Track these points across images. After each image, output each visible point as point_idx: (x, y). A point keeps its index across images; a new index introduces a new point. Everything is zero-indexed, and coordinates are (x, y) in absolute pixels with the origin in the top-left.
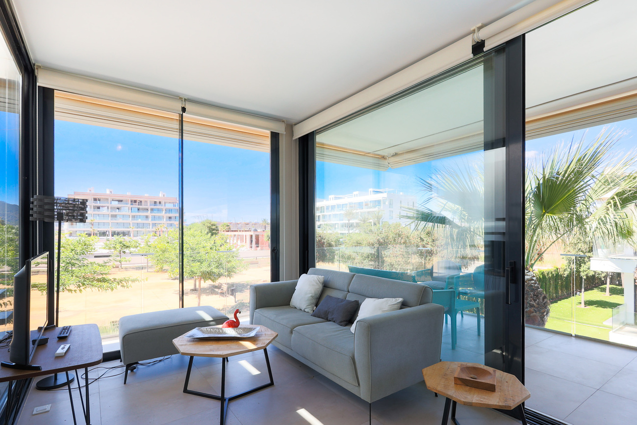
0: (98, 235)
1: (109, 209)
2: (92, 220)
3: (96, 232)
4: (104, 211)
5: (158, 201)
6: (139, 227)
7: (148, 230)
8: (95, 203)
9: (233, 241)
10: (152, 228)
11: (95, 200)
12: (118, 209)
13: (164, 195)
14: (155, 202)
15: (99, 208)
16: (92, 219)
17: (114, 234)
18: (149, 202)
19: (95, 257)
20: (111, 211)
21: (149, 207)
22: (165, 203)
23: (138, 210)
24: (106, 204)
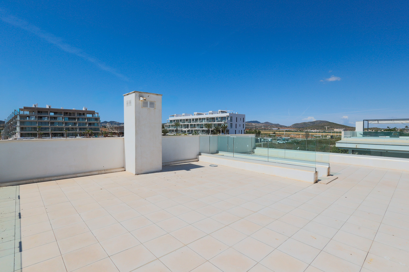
1: (49, 119)
4: (46, 120)
5: (82, 113)
7: (76, 132)
8: (39, 114)
10: (79, 130)
12: (55, 118)
15: (41, 117)
18: (76, 114)
21: (76, 117)
22: (87, 114)
23: (69, 118)
24: (47, 115)
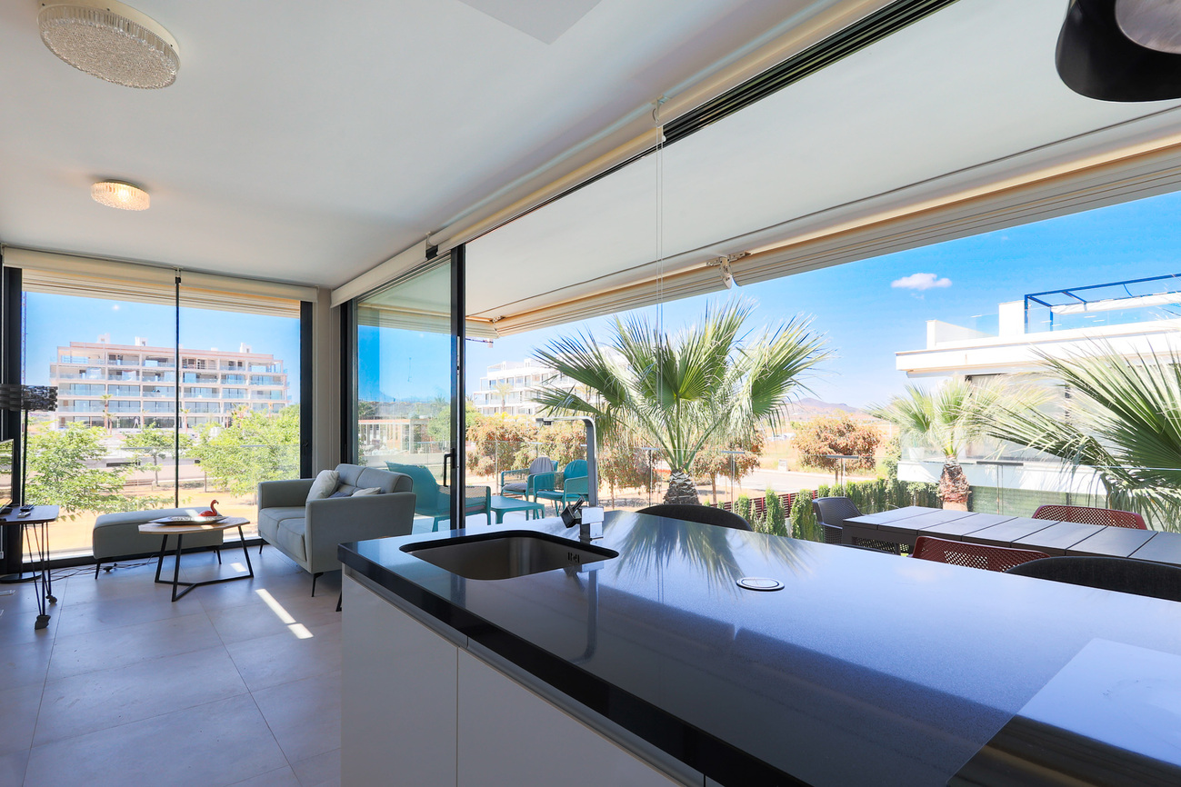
0: (118, 425)
1: (141, 377)
2: (105, 397)
3: (113, 419)
4: (131, 379)
5: (236, 361)
6: (199, 411)
7: (217, 415)
8: (113, 364)
9: (375, 437)
10: (225, 411)
11: (112, 357)
12: (158, 375)
13: (248, 350)
14: (231, 364)
15: (119, 373)
16: (107, 395)
17: (149, 421)
18: (218, 362)
19: (109, 465)
20: (143, 380)
21: (219, 371)
22: (250, 365)
23: (198, 377)
24: (135, 367)
